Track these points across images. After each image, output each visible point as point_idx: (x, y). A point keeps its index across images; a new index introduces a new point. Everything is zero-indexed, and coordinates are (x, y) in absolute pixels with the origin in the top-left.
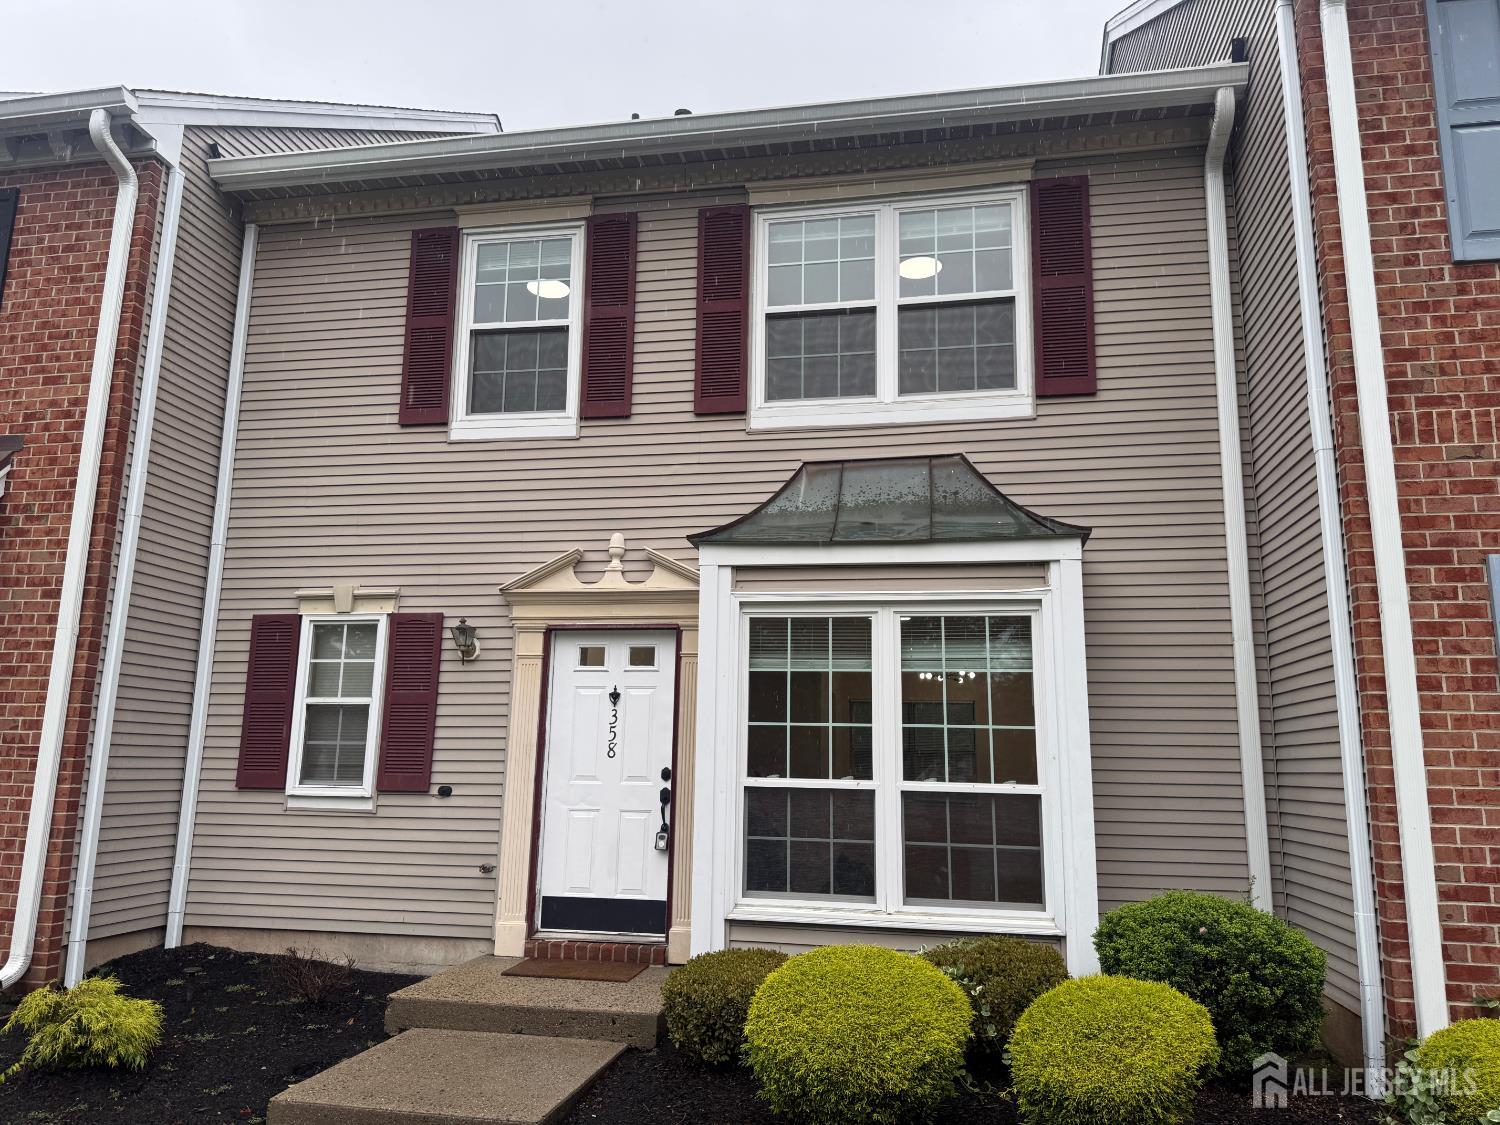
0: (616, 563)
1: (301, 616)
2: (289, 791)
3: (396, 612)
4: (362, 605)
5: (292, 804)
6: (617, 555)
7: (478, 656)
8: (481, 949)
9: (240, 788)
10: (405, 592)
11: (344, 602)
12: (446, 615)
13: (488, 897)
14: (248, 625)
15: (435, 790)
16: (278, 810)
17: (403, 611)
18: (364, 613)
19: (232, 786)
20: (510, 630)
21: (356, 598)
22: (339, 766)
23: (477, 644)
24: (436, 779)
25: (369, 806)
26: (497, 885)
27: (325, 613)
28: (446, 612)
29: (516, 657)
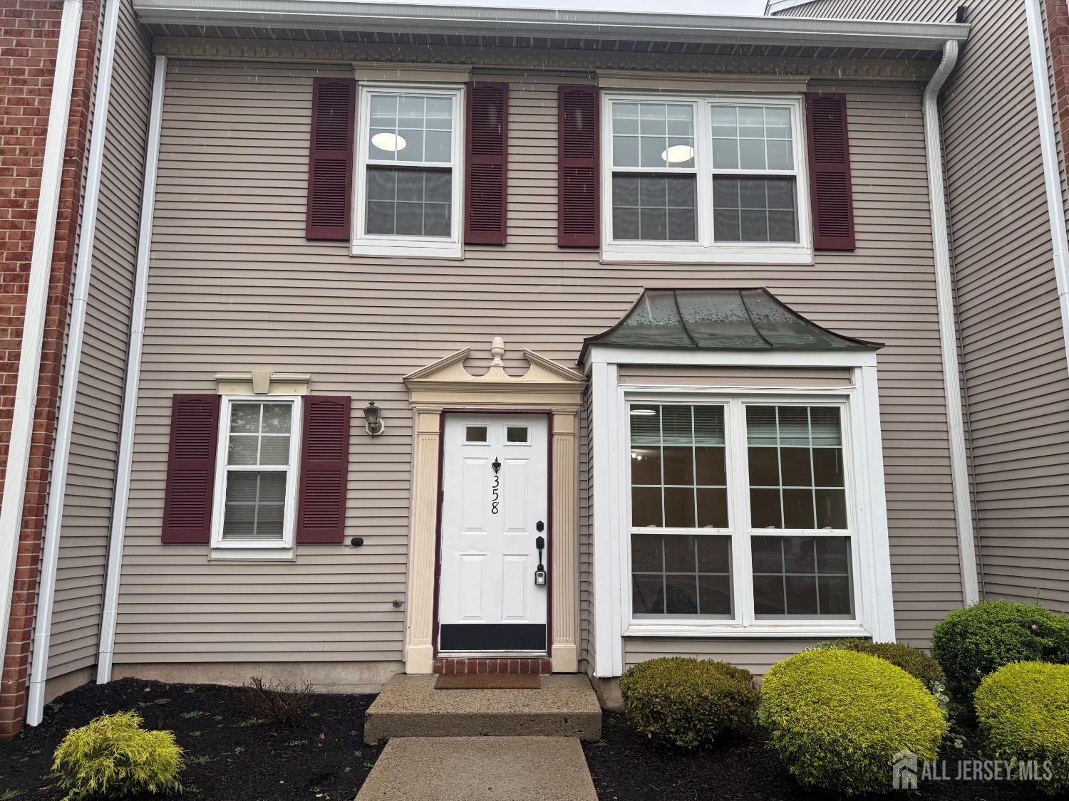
0: (497, 360)
1: (220, 396)
2: (214, 544)
3: (308, 394)
4: (277, 387)
5: (214, 555)
6: (498, 354)
7: (383, 432)
8: (392, 669)
9: (164, 543)
10: (315, 378)
11: (261, 385)
12: (353, 398)
13: (398, 627)
14: (169, 403)
15: (348, 541)
16: (203, 561)
17: (314, 394)
18: (281, 394)
19: (158, 542)
20: (411, 412)
21: (272, 382)
22: (258, 523)
23: (382, 422)
24: (348, 532)
25: (289, 556)
26: (405, 617)
27: (243, 394)
28: (354, 396)
29: (416, 433)
